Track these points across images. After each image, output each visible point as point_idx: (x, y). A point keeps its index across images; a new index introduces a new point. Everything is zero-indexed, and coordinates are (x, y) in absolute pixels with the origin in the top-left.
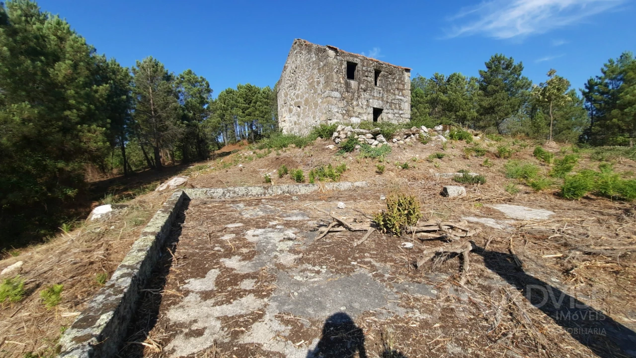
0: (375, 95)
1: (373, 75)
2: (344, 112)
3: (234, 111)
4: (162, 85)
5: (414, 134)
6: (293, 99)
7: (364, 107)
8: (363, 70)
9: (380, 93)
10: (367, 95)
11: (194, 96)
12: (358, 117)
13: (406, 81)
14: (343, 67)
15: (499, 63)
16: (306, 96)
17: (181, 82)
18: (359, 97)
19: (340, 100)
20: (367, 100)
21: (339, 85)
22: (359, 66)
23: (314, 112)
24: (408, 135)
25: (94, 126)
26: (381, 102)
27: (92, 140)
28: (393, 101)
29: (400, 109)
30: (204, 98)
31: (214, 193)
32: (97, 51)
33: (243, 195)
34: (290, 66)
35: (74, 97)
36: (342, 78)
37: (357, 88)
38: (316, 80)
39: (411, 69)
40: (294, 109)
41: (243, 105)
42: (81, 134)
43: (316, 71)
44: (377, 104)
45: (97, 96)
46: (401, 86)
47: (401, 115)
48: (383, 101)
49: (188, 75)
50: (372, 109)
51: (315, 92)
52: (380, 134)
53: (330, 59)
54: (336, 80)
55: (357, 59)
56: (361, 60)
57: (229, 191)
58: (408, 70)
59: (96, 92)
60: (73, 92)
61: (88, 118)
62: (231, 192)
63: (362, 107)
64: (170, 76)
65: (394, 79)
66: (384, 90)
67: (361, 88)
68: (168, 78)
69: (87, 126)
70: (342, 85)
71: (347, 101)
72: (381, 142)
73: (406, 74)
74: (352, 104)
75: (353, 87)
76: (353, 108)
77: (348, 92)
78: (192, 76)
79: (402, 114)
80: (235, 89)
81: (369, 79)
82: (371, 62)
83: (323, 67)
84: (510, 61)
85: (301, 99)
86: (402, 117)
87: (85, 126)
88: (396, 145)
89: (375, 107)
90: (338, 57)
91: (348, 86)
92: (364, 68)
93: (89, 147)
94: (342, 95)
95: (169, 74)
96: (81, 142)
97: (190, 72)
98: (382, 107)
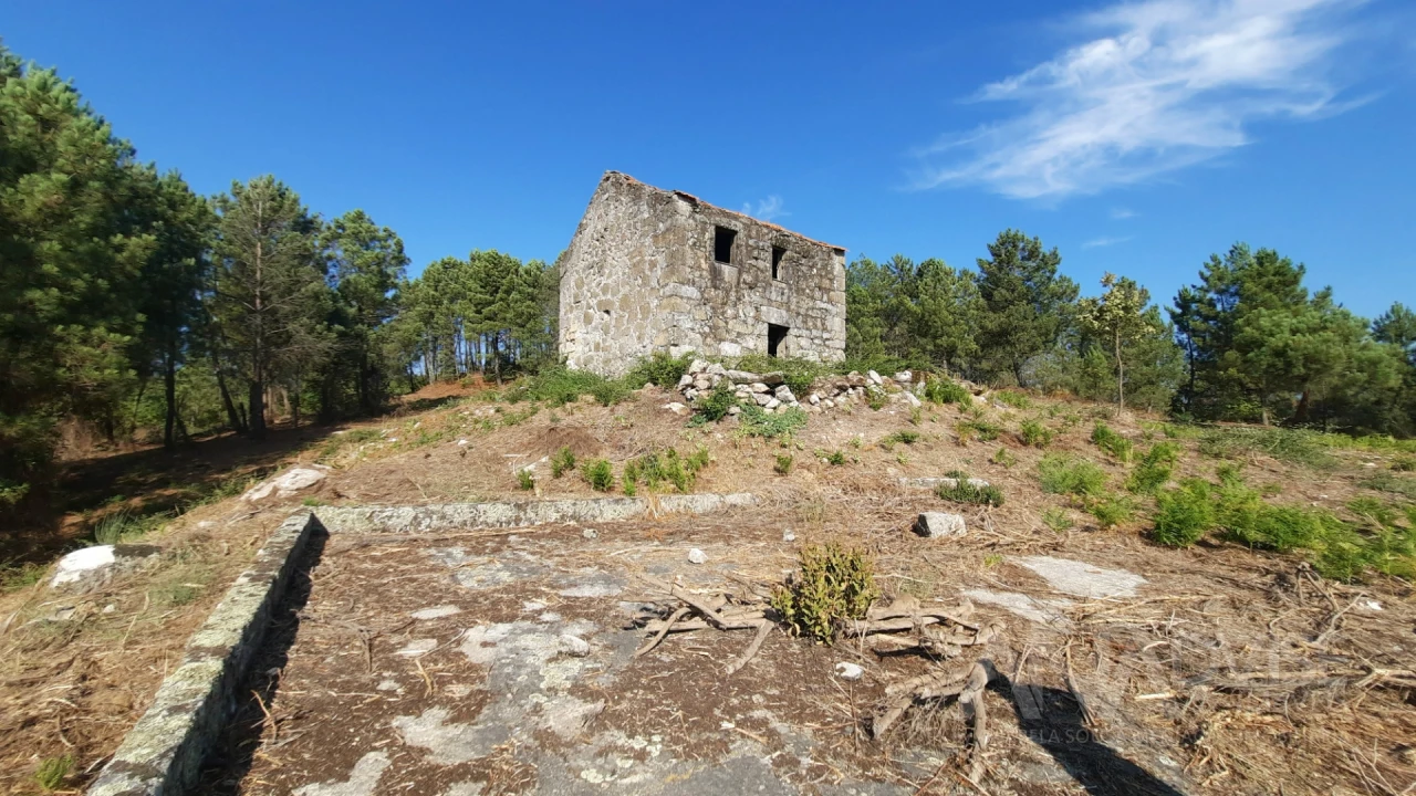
0: (774, 296)
1: (769, 255)
2: (707, 329)
3: (456, 307)
4: (289, 240)
5: (854, 387)
6: (594, 295)
7: (750, 321)
8: (747, 245)
9: (783, 294)
10: (756, 297)
11: (364, 269)
12: (736, 342)
13: (835, 273)
14: (707, 235)
15: (1015, 246)
16: (624, 290)
17: (336, 237)
18: (739, 299)
19: (699, 305)
20: (756, 308)
21: (697, 274)
22: (740, 238)
23: (640, 327)
24: (843, 389)
25: (100, 331)
26: (784, 313)
27: (88, 363)
28: (810, 313)
29: (825, 329)
30: (389, 276)
31: (390, 517)
32: (136, 155)
33: (465, 523)
34: (593, 225)
35: (56, 259)
36: (704, 257)
37: (734, 283)
38: (647, 258)
39: (847, 251)
40: (597, 315)
41: (479, 295)
42: (59, 346)
43: (648, 241)
44: (776, 317)
45: (120, 257)
46: (826, 283)
47: (827, 343)
48: (788, 310)
49: (354, 222)
50: (766, 325)
51: (645, 284)
52: (782, 383)
53: (681, 220)
54: (690, 262)
55: (738, 223)
56: (744, 224)
57: (429, 514)
58: (839, 252)
59: (119, 249)
60: (57, 246)
61: (86, 309)
62: (435, 517)
63: (745, 322)
64: (311, 222)
65: (811, 267)
66: (790, 289)
67: (745, 282)
68: (306, 226)
69: (81, 327)
70: (704, 273)
71: (712, 308)
72: (785, 401)
73: (837, 259)
74: (723, 313)
75: (726, 280)
76: (727, 323)
77: (716, 288)
78: (365, 225)
79: (827, 339)
80: (466, 260)
81: (761, 264)
82: (765, 230)
83: (664, 233)
84: (1036, 243)
85: (613, 295)
86: (828, 347)
87: (77, 329)
88: (817, 409)
89: (773, 322)
90: (697, 216)
91: (716, 275)
92: (751, 242)
93: (77, 379)
94: (702, 293)
95: (309, 216)
96: (57, 365)
97: (360, 216)
98: (787, 323)
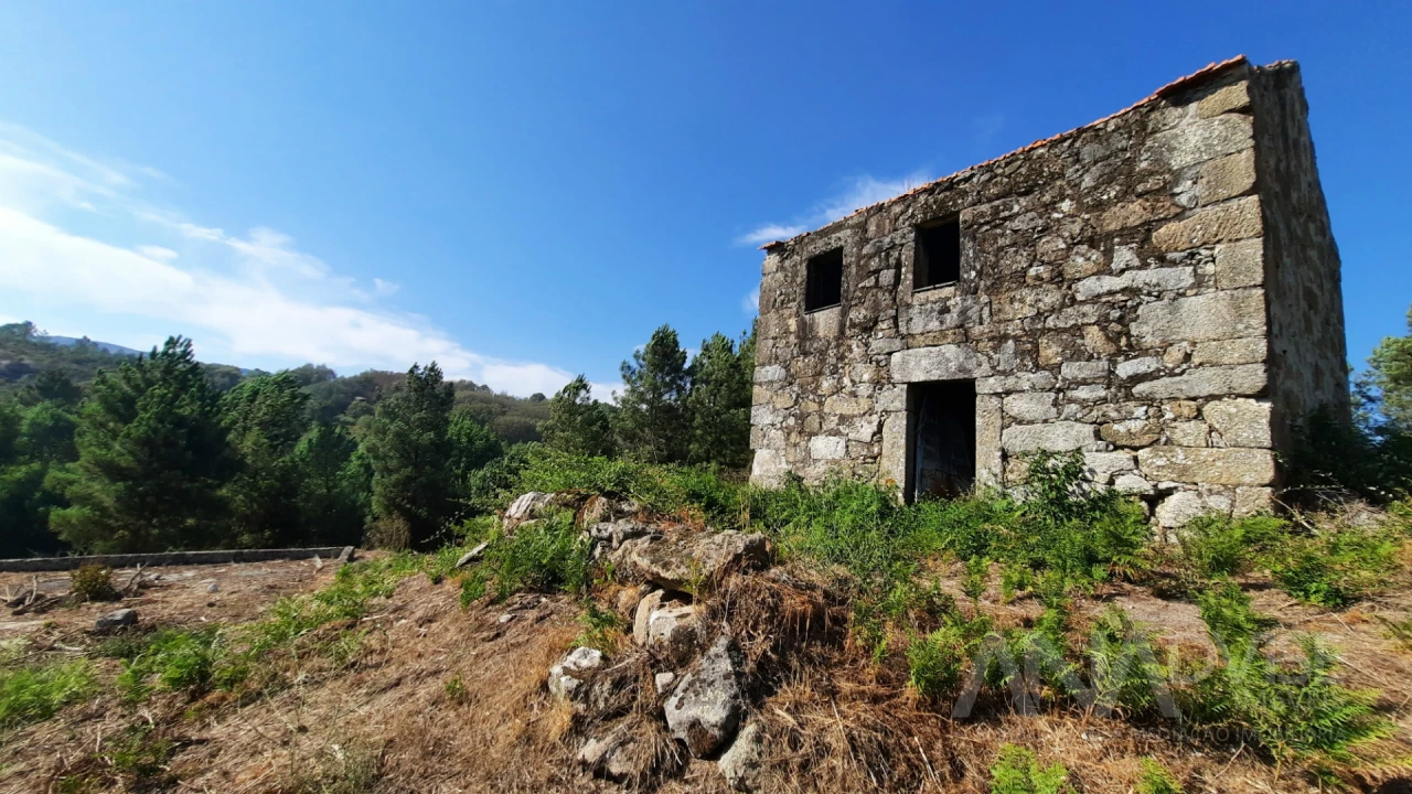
0: (919, 326)
1: (905, 251)
2: (791, 421)
7: (864, 390)
9: (945, 310)
10: (877, 341)
12: (837, 433)
14: (798, 281)
18: (841, 358)
19: (782, 387)
37: (835, 334)
44: (923, 365)
47: (1139, 389)
50: (904, 390)
55: (842, 233)
63: (854, 394)
67: (853, 325)
70: (793, 338)
71: (801, 386)
73: (1187, 114)
74: (814, 392)
75: (821, 334)
76: (820, 404)
77: (803, 354)
79: (1137, 379)
89: (919, 378)
90: (785, 263)
91: (803, 335)
92: (866, 249)
94: (787, 368)
98: (961, 369)
